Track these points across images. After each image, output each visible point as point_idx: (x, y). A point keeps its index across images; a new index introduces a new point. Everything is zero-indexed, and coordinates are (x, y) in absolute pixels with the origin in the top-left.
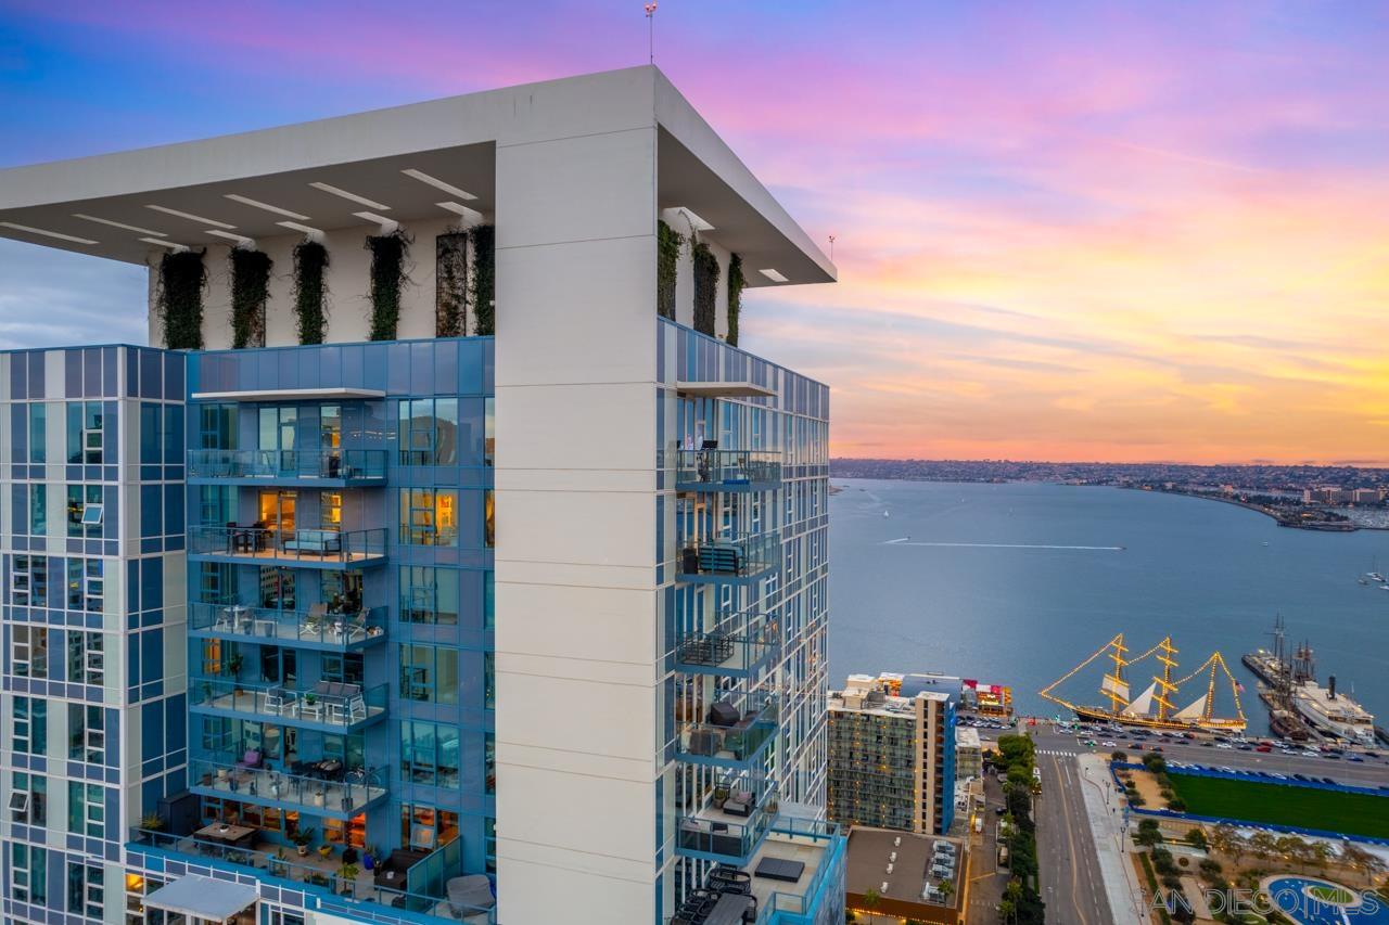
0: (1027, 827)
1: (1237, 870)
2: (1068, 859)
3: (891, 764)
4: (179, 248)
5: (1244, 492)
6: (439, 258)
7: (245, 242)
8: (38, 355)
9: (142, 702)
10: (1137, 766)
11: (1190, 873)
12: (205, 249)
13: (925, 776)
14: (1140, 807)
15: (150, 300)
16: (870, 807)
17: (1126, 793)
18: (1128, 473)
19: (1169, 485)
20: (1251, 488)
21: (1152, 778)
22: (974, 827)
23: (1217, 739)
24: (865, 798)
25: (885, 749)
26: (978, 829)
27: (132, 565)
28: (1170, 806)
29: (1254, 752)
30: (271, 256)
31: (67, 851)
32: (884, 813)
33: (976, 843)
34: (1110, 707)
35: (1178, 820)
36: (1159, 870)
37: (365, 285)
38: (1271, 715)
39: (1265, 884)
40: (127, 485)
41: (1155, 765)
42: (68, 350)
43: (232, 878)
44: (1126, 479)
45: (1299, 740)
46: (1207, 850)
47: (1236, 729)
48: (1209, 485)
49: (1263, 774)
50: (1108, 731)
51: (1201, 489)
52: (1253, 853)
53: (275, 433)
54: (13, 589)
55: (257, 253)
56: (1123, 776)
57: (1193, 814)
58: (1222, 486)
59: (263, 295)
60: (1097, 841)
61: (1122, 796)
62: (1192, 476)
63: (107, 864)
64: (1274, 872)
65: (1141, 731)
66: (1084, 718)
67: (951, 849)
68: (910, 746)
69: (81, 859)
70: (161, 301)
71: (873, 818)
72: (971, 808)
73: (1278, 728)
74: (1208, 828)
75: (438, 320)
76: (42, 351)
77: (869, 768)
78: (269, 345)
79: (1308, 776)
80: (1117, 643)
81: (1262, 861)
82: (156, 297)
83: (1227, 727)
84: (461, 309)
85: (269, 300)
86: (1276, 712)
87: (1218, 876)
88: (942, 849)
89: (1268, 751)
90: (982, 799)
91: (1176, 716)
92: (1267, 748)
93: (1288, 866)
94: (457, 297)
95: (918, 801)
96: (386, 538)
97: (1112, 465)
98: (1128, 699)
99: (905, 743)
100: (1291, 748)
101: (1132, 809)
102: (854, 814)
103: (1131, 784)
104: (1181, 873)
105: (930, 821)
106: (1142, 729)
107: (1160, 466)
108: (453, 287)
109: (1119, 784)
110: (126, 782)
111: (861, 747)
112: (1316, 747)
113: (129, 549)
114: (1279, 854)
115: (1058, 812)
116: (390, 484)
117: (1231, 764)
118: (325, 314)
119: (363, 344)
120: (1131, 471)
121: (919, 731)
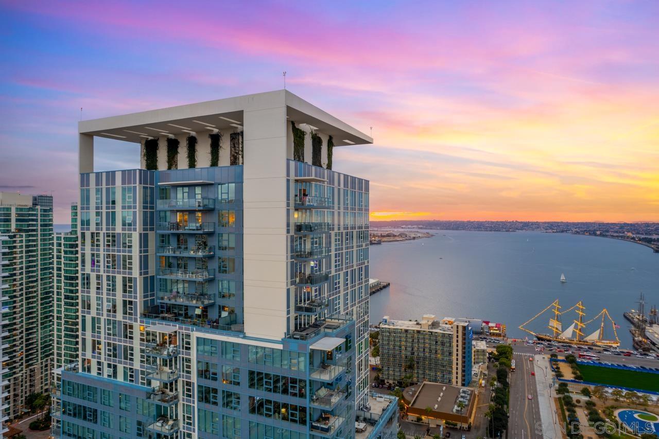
0: (506, 385)
1: (604, 406)
2: (524, 399)
3: (442, 354)
4: (150, 138)
5: (637, 236)
6: (231, 140)
7: (171, 136)
8: (114, 173)
9: (143, 276)
10: (563, 361)
11: (581, 407)
12: (158, 138)
13: (457, 359)
14: (561, 378)
15: (141, 155)
16: (433, 374)
17: (556, 372)
18: (578, 227)
19: (598, 233)
20: (642, 234)
21: (569, 366)
22: (481, 384)
23: (604, 350)
24: (430, 369)
25: (439, 347)
26: (483, 385)
27: (140, 234)
28: (575, 378)
29: (622, 356)
30: (179, 140)
31: (123, 320)
32: (439, 376)
33: (482, 391)
34: (553, 335)
35: (579, 384)
36: (566, 405)
37: (209, 149)
38: (634, 340)
39: (616, 413)
40: (140, 211)
41: (571, 360)
42: (122, 171)
43: (170, 325)
44: (577, 229)
45: (646, 351)
46: (590, 397)
47: (614, 345)
48: (620, 232)
49: (624, 366)
50: (551, 345)
51: (615, 234)
52: (613, 399)
53: (182, 195)
54: (106, 243)
55: (175, 139)
56: (554, 364)
57: (586, 382)
58: (626, 233)
59: (177, 153)
60: (539, 392)
61: (554, 373)
62: (611, 228)
63: (134, 324)
64: (622, 407)
65: (567, 345)
66: (539, 339)
67: (468, 392)
68: (450, 346)
69: (127, 322)
70: (144, 155)
71: (434, 379)
72: (481, 376)
73: (637, 345)
74: (592, 388)
75: (231, 160)
76: (115, 171)
77: (432, 356)
78: (179, 169)
79: (647, 368)
80: (555, 304)
81: (616, 402)
82: (143, 154)
83: (610, 345)
84: (238, 156)
85: (179, 154)
86: (636, 338)
87: (594, 408)
88: (464, 392)
89: (629, 356)
90: (486, 372)
91: (585, 339)
92: (629, 354)
93: (629, 405)
94: (236, 153)
95: (454, 371)
96: (215, 225)
97: (570, 223)
98: (561, 330)
99: (448, 345)
100: (641, 355)
101: (558, 379)
102: (426, 377)
103: (558, 368)
104: (576, 406)
105: (460, 380)
106: (567, 344)
107: (594, 223)
108: (235, 150)
109: (553, 368)
110: (139, 299)
111: (428, 347)
112: (654, 355)
113: (140, 230)
114: (625, 400)
115: (522, 379)
116: (216, 209)
117: (609, 361)
118: (196, 159)
119: (208, 168)
120: (579, 226)
121: (455, 339)
